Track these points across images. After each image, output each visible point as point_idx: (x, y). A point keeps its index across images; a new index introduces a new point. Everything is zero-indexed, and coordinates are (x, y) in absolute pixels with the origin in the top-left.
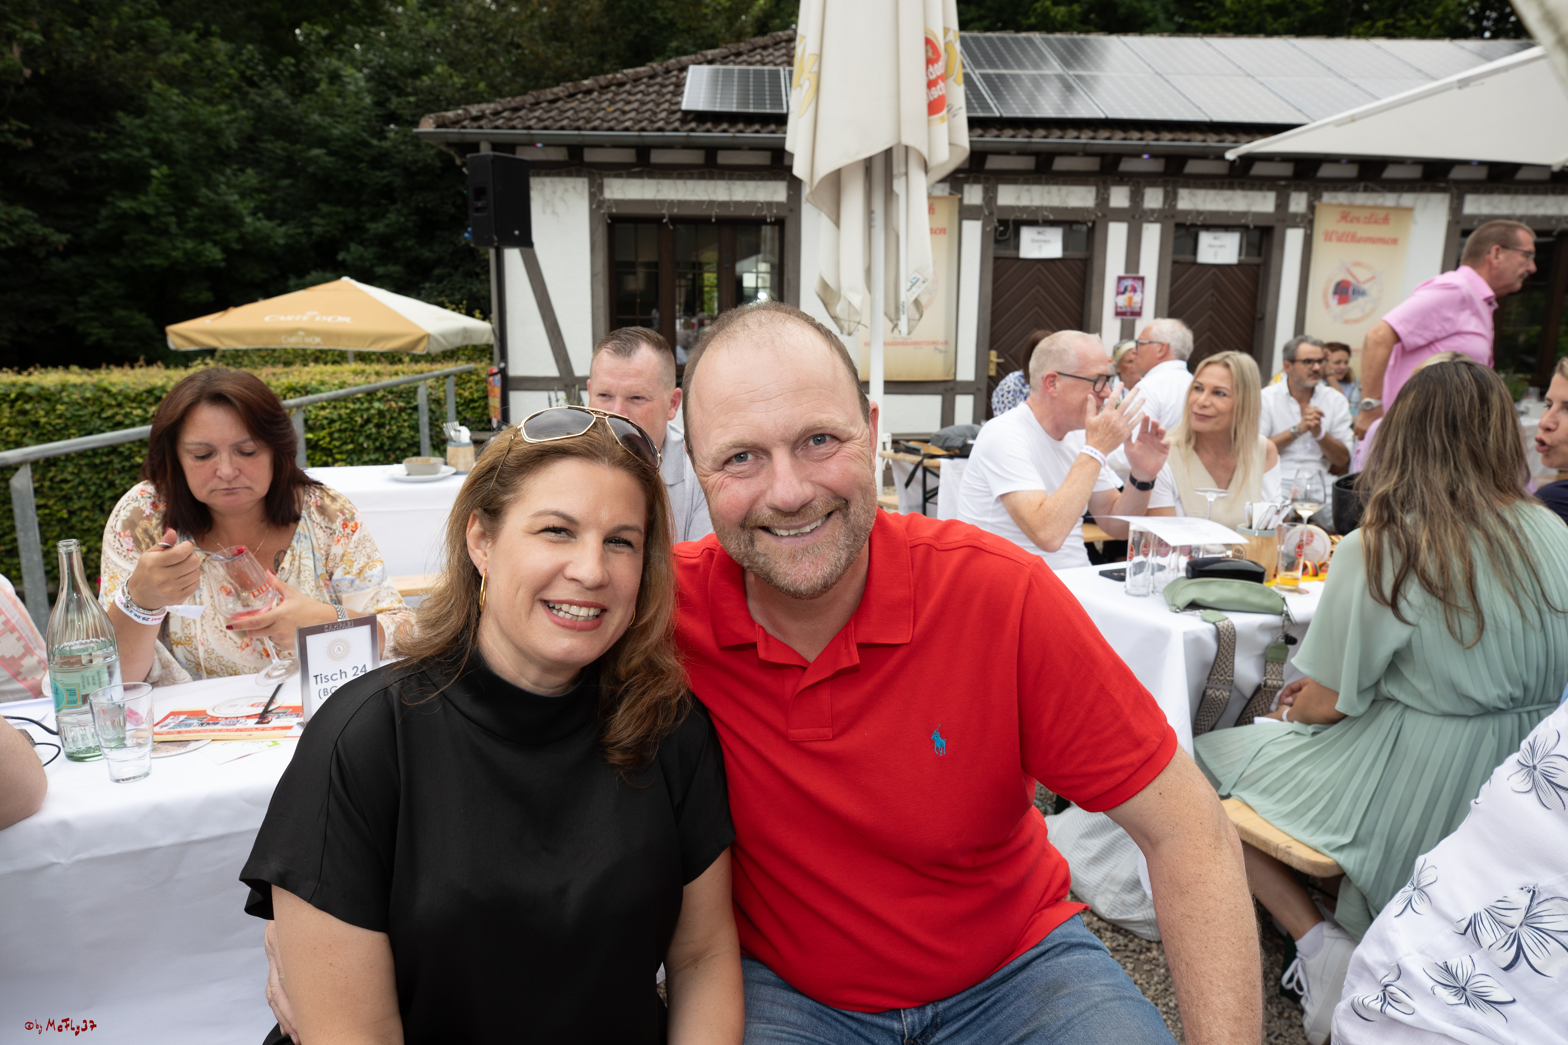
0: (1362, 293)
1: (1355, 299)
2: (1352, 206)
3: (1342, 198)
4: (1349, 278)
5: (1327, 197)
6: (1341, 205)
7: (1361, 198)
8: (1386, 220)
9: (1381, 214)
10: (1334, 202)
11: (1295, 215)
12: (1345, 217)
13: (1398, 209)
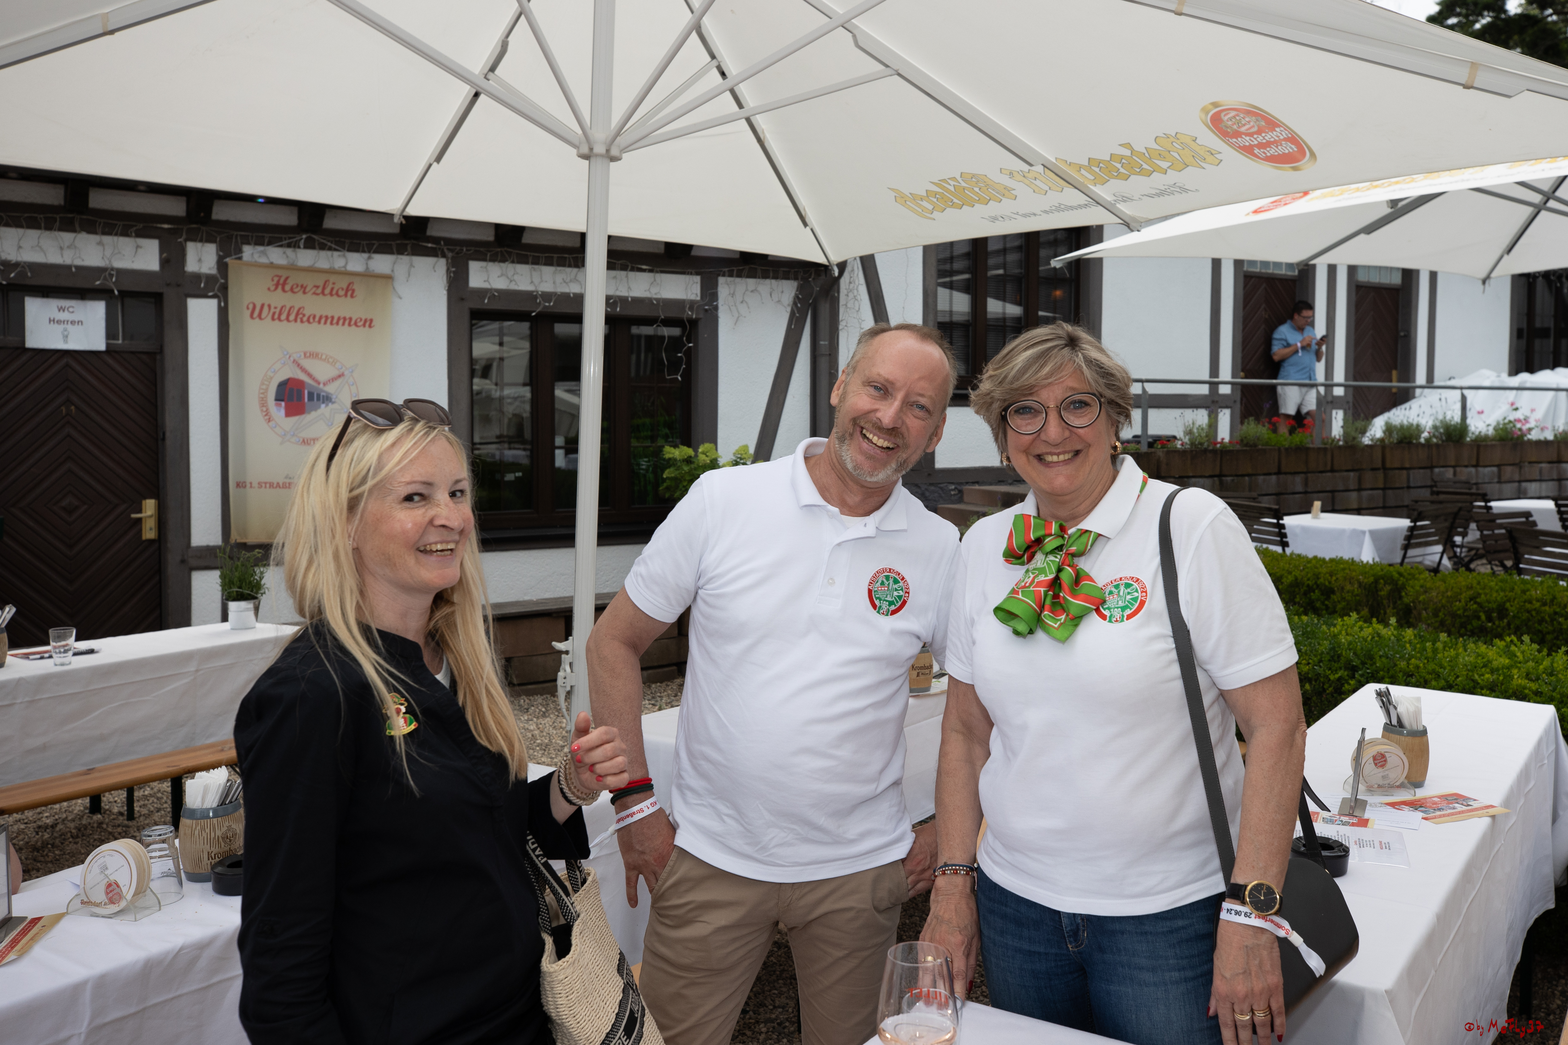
0: (327, 399)
1: (316, 408)
2: (293, 268)
3: (276, 255)
4: (302, 377)
5: (249, 252)
6: (272, 266)
7: (306, 257)
8: (349, 292)
9: (342, 283)
10: (263, 260)
11: (197, 277)
12: (280, 284)
13: (368, 275)
